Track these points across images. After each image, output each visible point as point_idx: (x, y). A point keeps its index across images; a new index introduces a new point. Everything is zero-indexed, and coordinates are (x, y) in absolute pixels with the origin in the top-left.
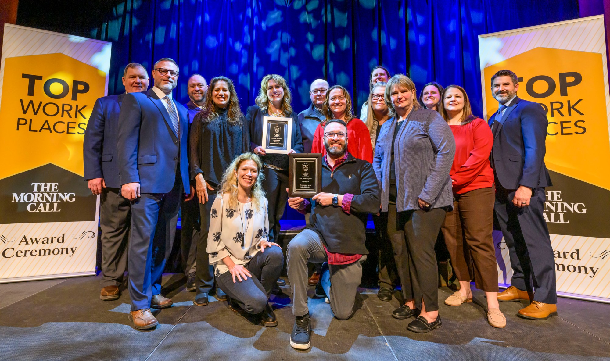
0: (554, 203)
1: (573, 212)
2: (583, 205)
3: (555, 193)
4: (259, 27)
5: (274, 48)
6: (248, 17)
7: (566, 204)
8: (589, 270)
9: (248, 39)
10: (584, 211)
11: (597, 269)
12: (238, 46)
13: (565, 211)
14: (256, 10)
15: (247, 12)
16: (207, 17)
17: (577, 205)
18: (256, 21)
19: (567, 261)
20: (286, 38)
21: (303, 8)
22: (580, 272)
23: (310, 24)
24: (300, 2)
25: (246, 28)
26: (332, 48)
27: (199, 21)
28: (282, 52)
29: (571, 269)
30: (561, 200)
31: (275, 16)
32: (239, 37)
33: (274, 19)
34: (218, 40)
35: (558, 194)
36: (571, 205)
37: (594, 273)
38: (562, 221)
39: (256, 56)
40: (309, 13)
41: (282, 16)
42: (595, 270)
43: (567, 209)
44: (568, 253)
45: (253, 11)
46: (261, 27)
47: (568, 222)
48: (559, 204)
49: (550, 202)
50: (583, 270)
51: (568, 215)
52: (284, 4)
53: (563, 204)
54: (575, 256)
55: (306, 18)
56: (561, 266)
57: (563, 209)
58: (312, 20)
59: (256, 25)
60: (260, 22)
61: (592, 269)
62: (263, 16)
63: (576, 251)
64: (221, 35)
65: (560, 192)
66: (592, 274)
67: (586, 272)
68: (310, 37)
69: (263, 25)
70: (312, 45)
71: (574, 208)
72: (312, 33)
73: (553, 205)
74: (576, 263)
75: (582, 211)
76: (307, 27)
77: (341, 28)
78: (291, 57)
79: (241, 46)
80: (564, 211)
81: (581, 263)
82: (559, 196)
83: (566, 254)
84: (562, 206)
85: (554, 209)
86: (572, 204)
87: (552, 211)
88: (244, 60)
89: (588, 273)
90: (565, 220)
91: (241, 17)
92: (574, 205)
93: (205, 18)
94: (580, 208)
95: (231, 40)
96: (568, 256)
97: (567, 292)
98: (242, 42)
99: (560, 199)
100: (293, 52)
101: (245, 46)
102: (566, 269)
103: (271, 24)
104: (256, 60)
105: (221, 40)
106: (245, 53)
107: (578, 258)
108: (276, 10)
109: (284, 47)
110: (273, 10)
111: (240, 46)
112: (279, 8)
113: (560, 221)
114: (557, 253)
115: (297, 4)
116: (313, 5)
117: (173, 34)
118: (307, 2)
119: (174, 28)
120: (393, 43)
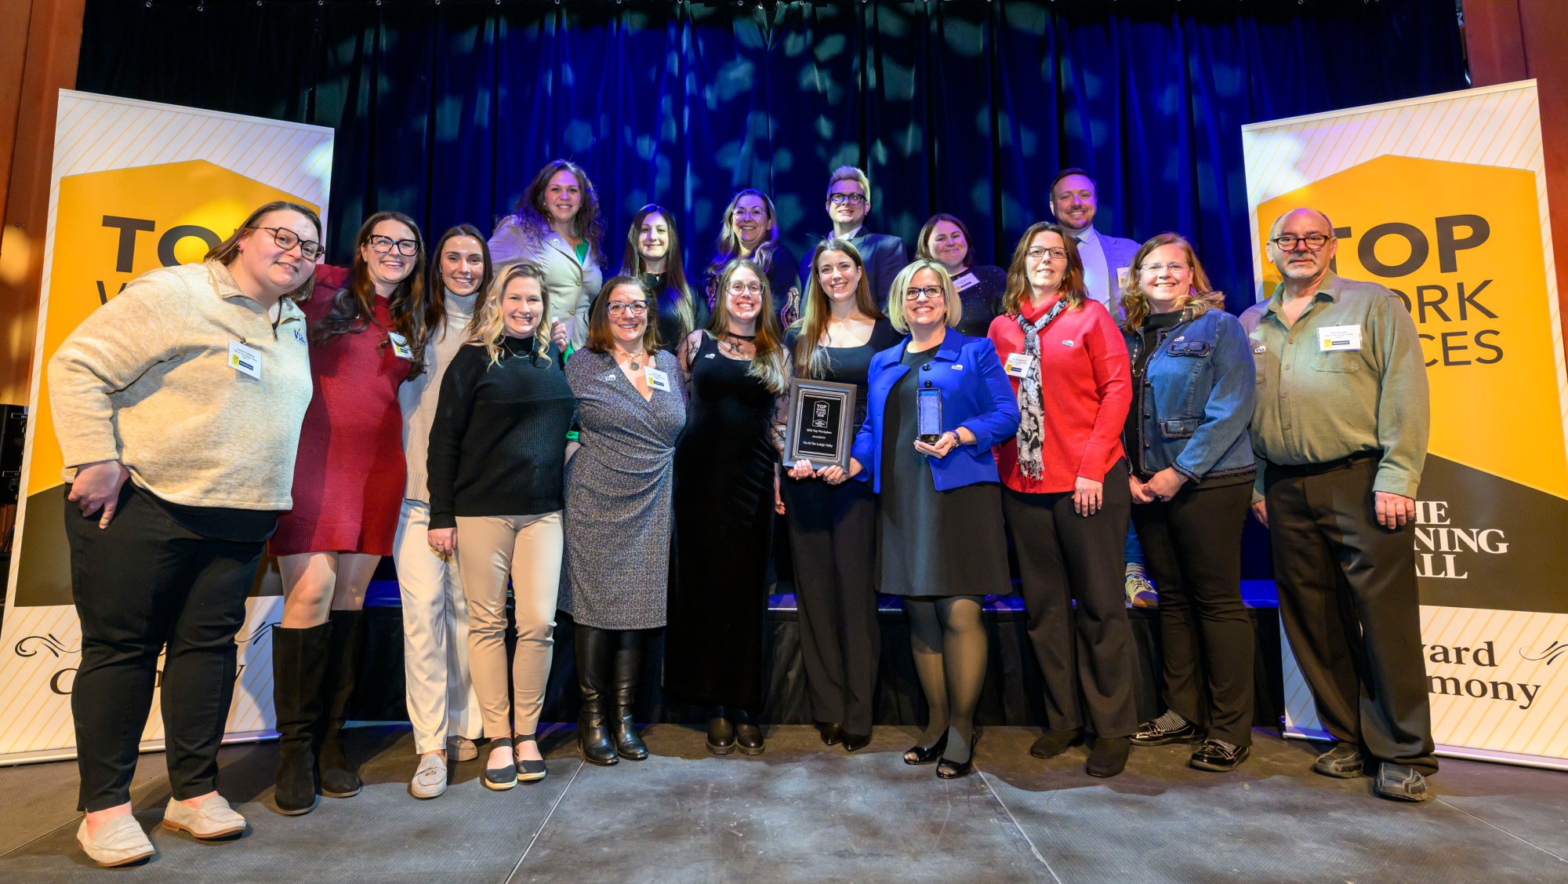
0: (1431, 530)
1: (1476, 551)
2: (1501, 533)
3: (1433, 505)
4: (698, 102)
5: (738, 155)
6: (671, 74)
7: (1459, 532)
8: (1517, 690)
9: (671, 131)
10: (1503, 548)
11: (1537, 687)
12: (646, 147)
13: (1457, 549)
14: (691, 56)
15: (668, 62)
16: (568, 75)
17: (1484, 534)
18: (690, 84)
19: (1466, 671)
20: (766, 126)
21: (808, 56)
22: (1496, 696)
23: (825, 94)
24: (800, 40)
25: (666, 103)
26: (880, 152)
27: (547, 83)
28: (756, 163)
29: (1476, 688)
30: (1448, 522)
31: (740, 73)
32: (650, 125)
33: (737, 81)
34: (596, 132)
35: (1439, 507)
36: (1470, 535)
37: (1530, 698)
38: (1451, 573)
39: (692, 171)
40: (821, 66)
41: (757, 75)
42: (1531, 690)
43: (1462, 543)
44: (1467, 650)
45: (682, 59)
46: (704, 101)
47: (1465, 576)
48: (1443, 533)
49: (1423, 528)
50: (1503, 691)
51: (1466, 559)
52: (759, 43)
53: (1453, 532)
54: (1484, 657)
55: (815, 78)
56: (1452, 682)
57: (1452, 545)
58: (828, 84)
59: (692, 95)
60: (700, 88)
61: (1523, 687)
62: (708, 73)
63: (1486, 647)
64: (603, 120)
65: (1445, 503)
66: (1526, 702)
67: (1511, 697)
68: (825, 127)
69: (709, 95)
70: (831, 147)
71: (1479, 542)
72: (828, 117)
73: (1427, 534)
74: (1486, 674)
75: (1497, 549)
76: (815, 99)
77: (899, 102)
78: (780, 175)
79: (654, 148)
80: (1455, 548)
81: (1499, 674)
82: (1442, 512)
83: (1463, 653)
84: (1451, 535)
85: (1430, 544)
86: (1475, 531)
87: (1427, 550)
88: (662, 182)
89: (1515, 698)
90: (1458, 572)
91: (653, 74)
92: (1478, 534)
93: (563, 77)
94: (1493, 540)
95: (628, 132)
96: (1467, 657)
97: (1466, 746)
98: (655, 135)
99: (1445, 520)
100: (784, 159)
101: (663, 147)
102: (1463, 690)
103: (728, 94)
104: (689, 183)
105: (604, 131)
106: (663, 163)
107: (1492, 663)
108: (739, 59)
109: (764, 150)
110: (732, 58)
111: (650, 146)
112: (750, 54)
113: (1446, 574)
114: (1441, 650)
115: (794, 45)
116: (832, 46)
117: (482, 115)
118: (818, 40)
119: (484, 99)
120: (1028, 142)
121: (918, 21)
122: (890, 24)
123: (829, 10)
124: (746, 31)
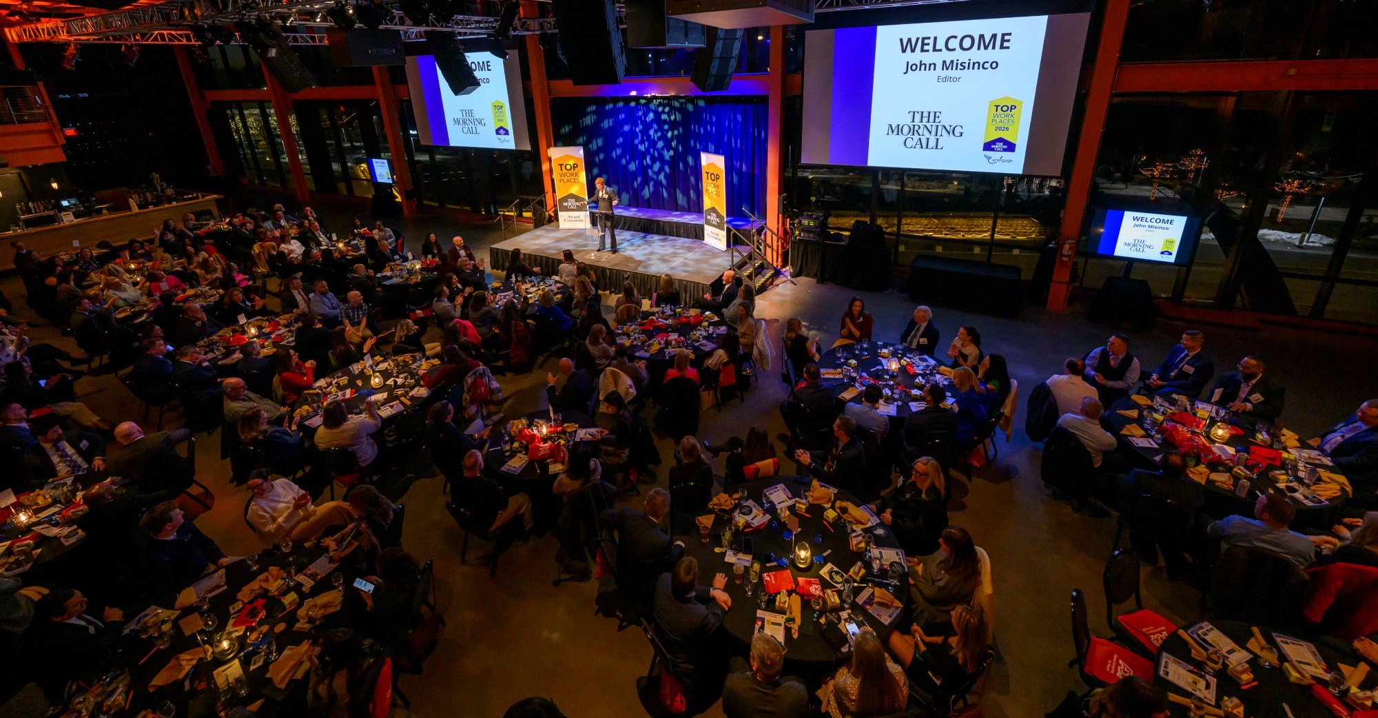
5: (652, 132)
20: (655, 126)
21: (663, 112)
31: (651, 115)
41: (655, 116)
55: (664, 117)
60: (645, 118)
62: (646, 115)
68: (666, 127)
70: (667, 131)
76: (665, 122)
77: (679, 122)
88: (640, 138)
100: (659, 134)
109: (656, 132)
112: (653, 111)
115: (660, 109)
116: (667, 109)
117: (611, 124)
118: (664, 108)
119: (611, 121)
120: (702, 131)
121: (682, 104)
122: (677, 104)
123: (666, 101)
124: (652, 106)
